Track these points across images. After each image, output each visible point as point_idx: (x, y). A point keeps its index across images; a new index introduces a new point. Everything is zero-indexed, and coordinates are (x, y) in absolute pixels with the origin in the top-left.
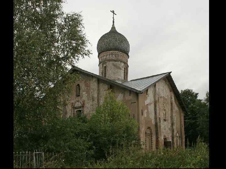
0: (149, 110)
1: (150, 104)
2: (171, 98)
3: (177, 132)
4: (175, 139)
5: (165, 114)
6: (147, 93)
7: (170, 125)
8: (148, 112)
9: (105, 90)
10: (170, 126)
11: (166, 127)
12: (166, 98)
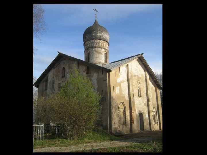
0: (122, 87)
1: (123, 82)
2: (146, 77)
3: (154, 108)
4: (151, 114)
5: (140, 91)
6: (119, 72)
7: (146, 100)
8: (120, 90)
9: (83, 71)
10: (146, 102)
11: (141, 102)
12: (140, 76)
